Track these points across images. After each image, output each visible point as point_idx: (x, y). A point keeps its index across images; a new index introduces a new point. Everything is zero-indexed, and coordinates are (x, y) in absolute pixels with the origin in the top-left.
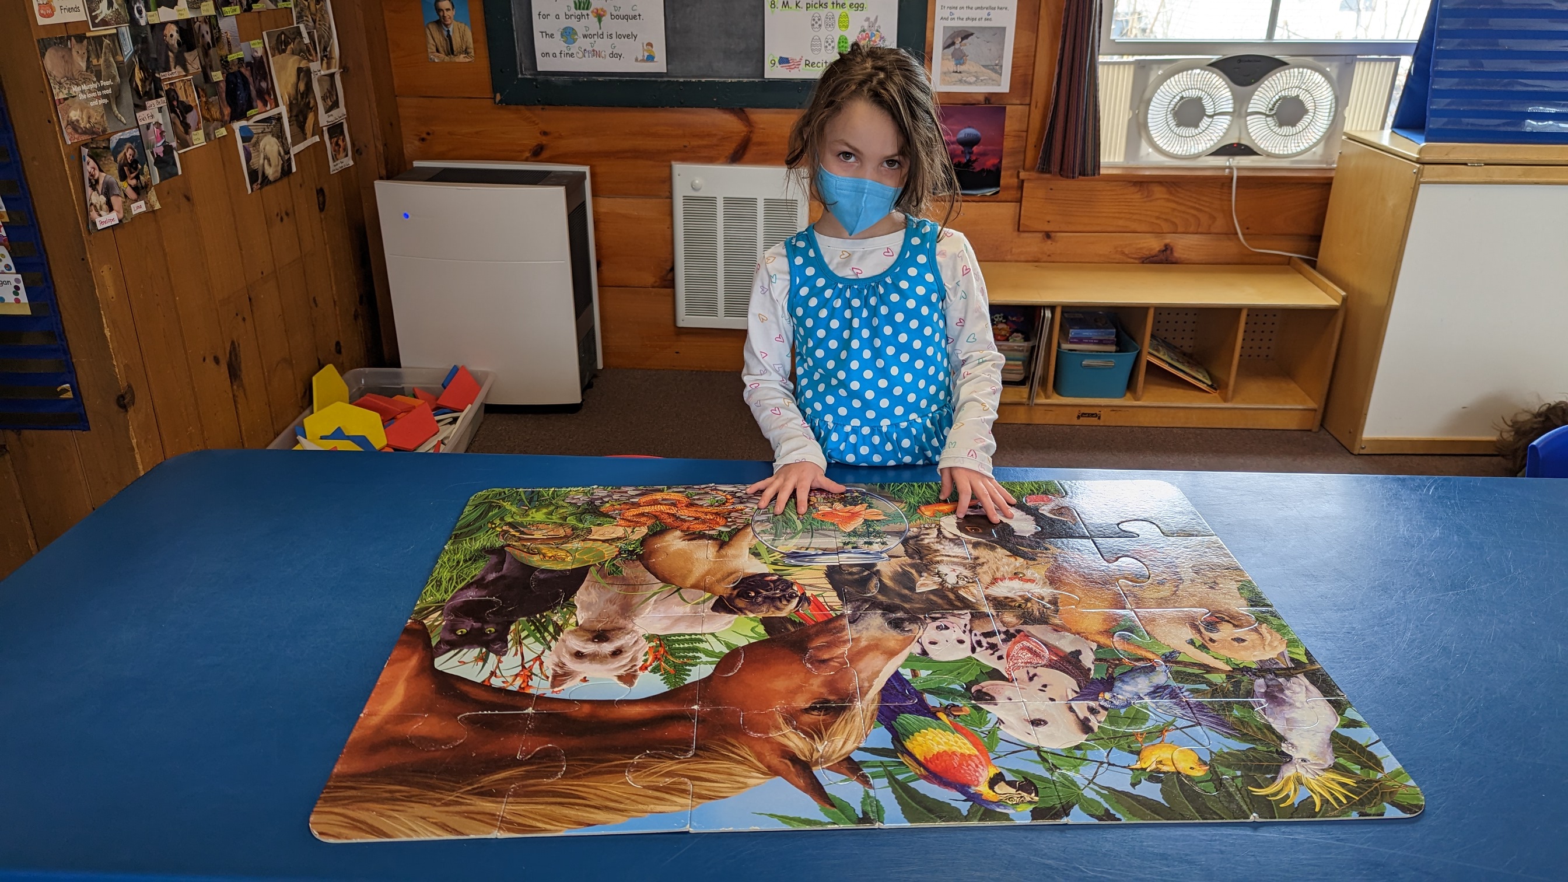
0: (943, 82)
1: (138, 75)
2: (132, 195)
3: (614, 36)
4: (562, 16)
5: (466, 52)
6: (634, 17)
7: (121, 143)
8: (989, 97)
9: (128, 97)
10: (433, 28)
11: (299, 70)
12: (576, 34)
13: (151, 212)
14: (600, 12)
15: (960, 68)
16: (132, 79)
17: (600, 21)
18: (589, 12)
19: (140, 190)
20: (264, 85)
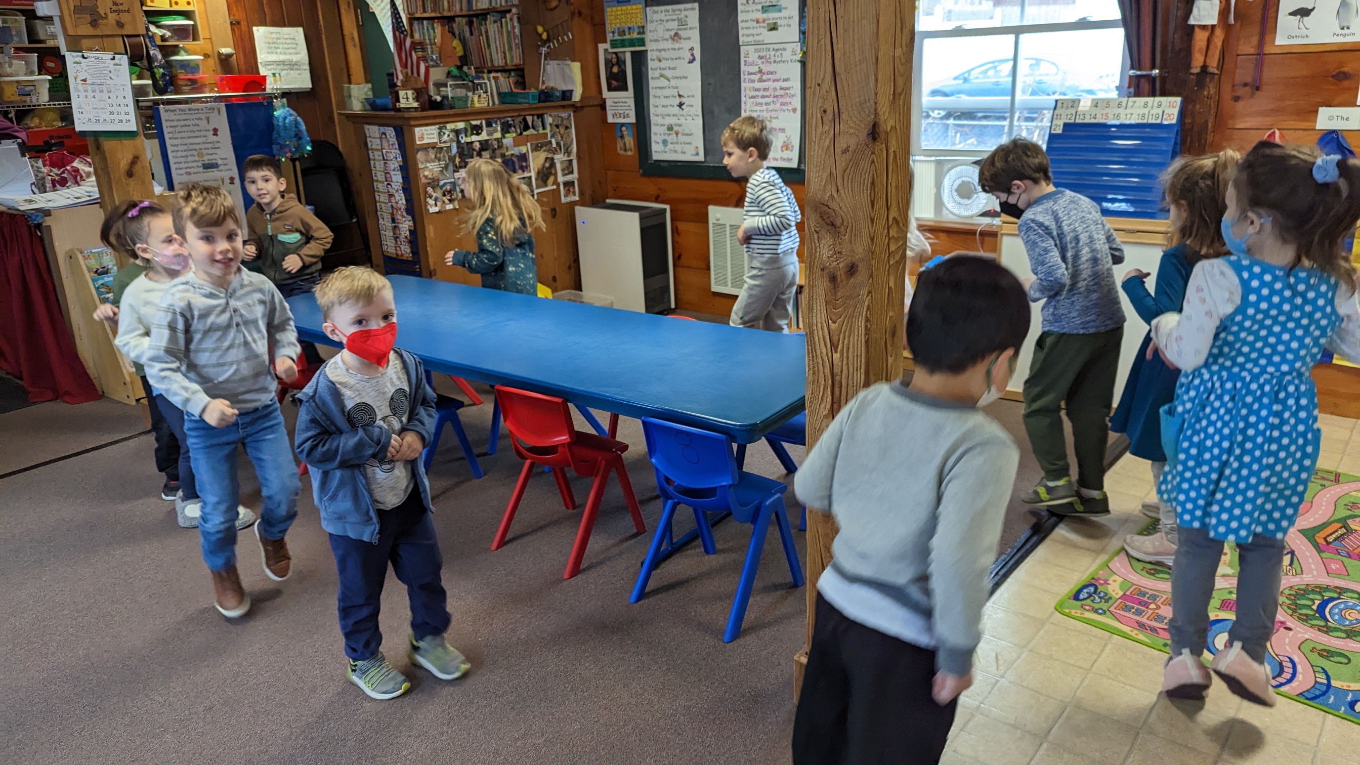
1: (457, 160)
2: (447, 201)
3: (683, 143)
4: (663, 134)
5: (631, 150)
6: (691, 134)
7: (445, 184)
9: (451, 168)
10: (619, 139)
11: (547, 158)
12: (668, 142)
13: (455, 209)
14: (677, 132)
16: (454, 162)
17: (677, 136)
18: (673, 132)
19: (451, 201)
20: (524, 164)
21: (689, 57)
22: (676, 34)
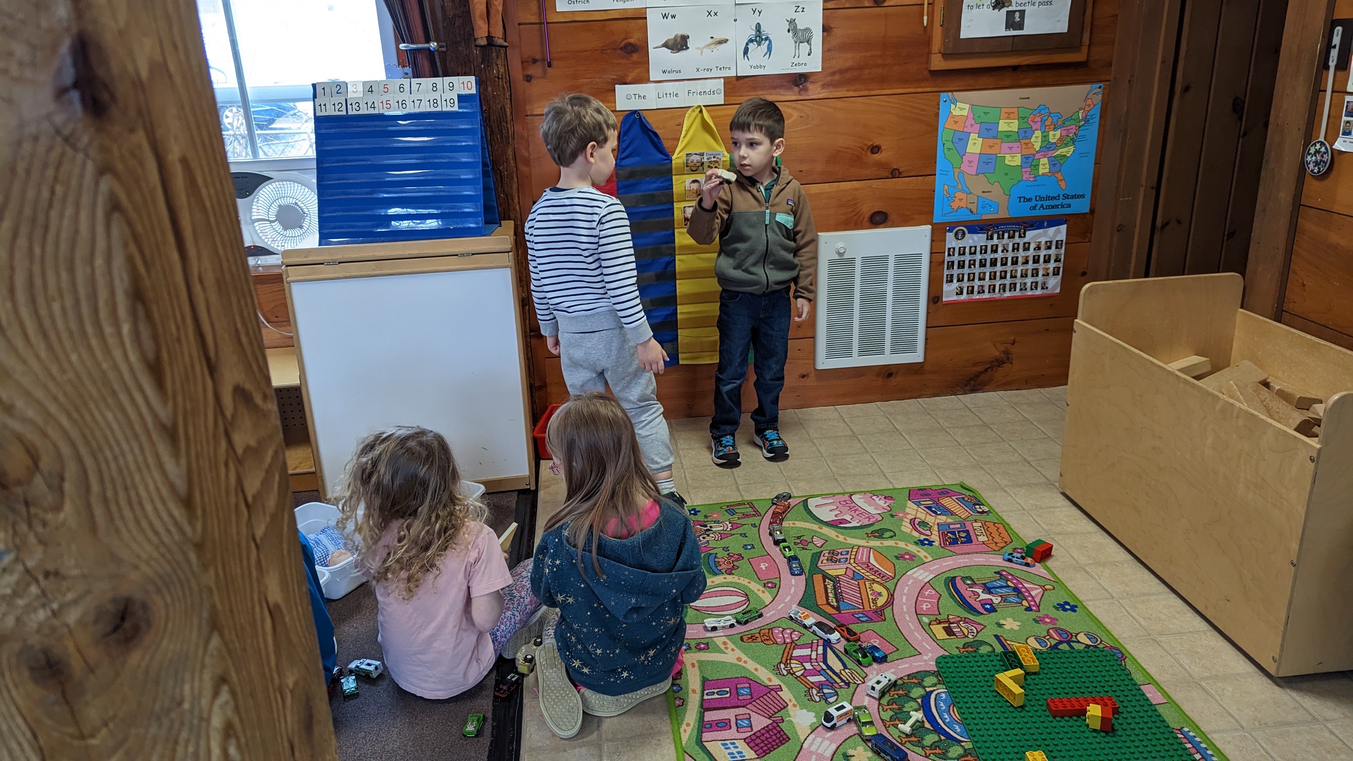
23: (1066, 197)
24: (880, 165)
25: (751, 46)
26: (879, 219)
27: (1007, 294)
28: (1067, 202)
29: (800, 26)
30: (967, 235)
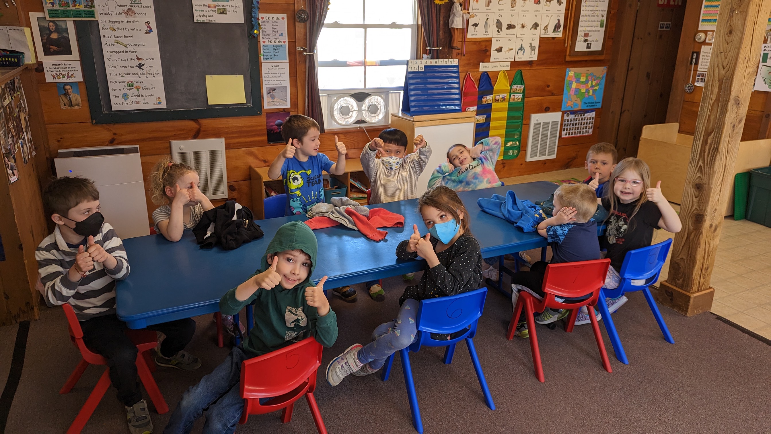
0: (268, 105)
3: (144, 96)
4: (122, 89)
5: (78, 105)
6: (152, 88)
8: (284, 109)
10: (63, 97)
12: (128, 96)
14: (138, 87)
15: (273, 100)
17: (138, 91)
18: (133, 87)
21: (145, 28)
22: (129, 10)
23: (596, 103)
24: (549, 91)
25: (519, 51)
26: (547, 110)
27: (579, 135)
28: (596, 104)
29: (533, 45)
30: (570, 115)
